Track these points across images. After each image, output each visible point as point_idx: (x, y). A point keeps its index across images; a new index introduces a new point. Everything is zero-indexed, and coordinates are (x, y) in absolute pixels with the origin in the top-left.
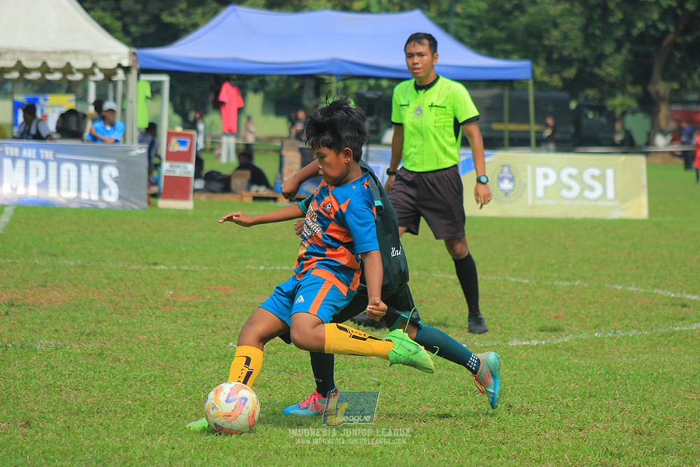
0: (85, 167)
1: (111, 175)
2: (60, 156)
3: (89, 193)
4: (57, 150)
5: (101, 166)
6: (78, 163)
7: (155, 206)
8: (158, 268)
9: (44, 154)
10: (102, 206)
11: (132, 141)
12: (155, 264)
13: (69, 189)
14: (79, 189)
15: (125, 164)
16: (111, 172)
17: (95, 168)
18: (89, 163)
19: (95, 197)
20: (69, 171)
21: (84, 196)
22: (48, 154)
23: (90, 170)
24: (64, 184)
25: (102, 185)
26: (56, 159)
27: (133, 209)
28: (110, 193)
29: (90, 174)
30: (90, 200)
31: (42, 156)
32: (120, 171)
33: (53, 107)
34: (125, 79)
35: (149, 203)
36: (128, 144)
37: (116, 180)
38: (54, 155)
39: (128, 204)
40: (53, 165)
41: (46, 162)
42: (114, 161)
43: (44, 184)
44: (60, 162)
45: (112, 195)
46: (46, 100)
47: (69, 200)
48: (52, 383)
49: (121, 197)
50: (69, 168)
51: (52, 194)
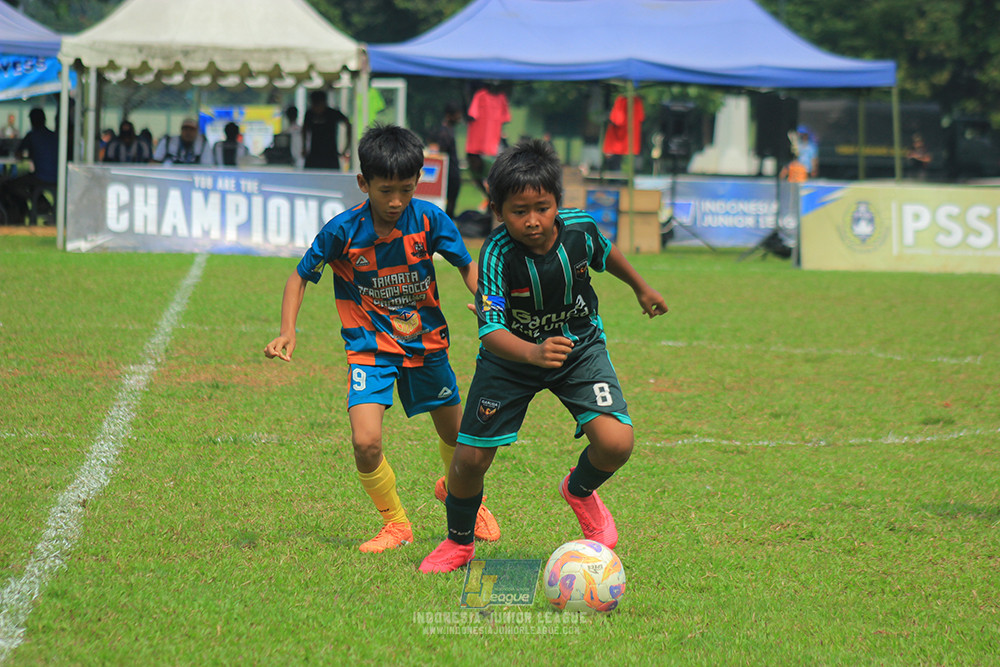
0: (299, 204)
2: (268, 188)
3: (305, 238)
4: (263, 179)
5: (322, 201)
6: (291, 198)
9: (246, 186)
13: (278, 232)
14: (292, 233)
15: (353, 200)
16: (334, 209)
17: (313, 205)
18: (306, 197)
20: (278, 209)
21: (299, 242)
22: (250, 185)
23: (306, 206)
24: (272, 225)
26: (261, 192)
29: (306, 211)
31: (243, 189)
33: (251, 123)
34: (351, 86)
38: (259, 186)
40: (257, 201)
41: (249, 196)
42: (338, 195)
43: (245, 227)
44: (267, 196)
46: (242, 113)
47: (278, 247)
48: (279, 490)
50: (278, 204)
51: (256, 239)
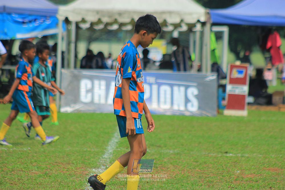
0: (176, 88)
1: (193, 93)
2: (160, 81)
3: (179, 105)
4: (158, 77)
5: (187, 87)
6: (171, 86)
7: (222, 114)
8: (228, 155)
10: (187, 114)
11: (207, 71)
12: (226, 153)
13: (165, 103)
14: (172, 103)
15: (202, 86)
16: (193, 91)
17: (182, 89)
18: (179, 85)
19: (182, 108)
20: (165, 91)
21: (176, 107)
22: (151, 79)
23: (179, 90)
24: (162, 99)
25: (187, 101)
26: (157, 83)
27: (208, 116)
28: (192, 106)
29: (179, 93)
30: (179, 110)
31: (148, 81)
32: (199, 91)
35: (218, 112)
36: (204, 73)
37: (197, 97)
38: (156, 80)
39: (204, 112)
40: (155, 87)
41: (150, 85)
42: (195, 84)
43: (149, 100)
44: (160, 85)
45: (194, 107)
47: (165, 110)
49: (200, 108)
50: (165, 89)
51: (154, 106)
